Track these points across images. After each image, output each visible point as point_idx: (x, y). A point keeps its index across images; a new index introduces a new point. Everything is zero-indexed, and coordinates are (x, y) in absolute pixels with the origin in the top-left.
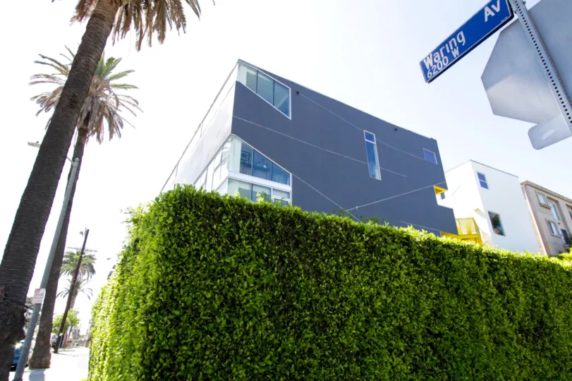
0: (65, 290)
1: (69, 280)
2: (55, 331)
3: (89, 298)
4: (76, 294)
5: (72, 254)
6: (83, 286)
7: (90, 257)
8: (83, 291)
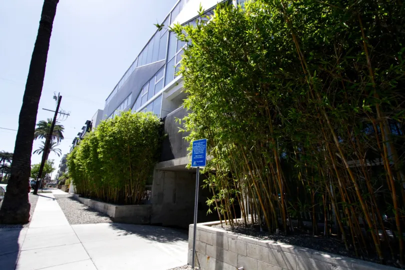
0: (39, 148)
1: (43, 142)
2: (33, 177)
3: (59, 155)
4: (49, 152)
5: (45, 123)
6: (54, 147)
7: (60, 126)
8: (54, 150)
